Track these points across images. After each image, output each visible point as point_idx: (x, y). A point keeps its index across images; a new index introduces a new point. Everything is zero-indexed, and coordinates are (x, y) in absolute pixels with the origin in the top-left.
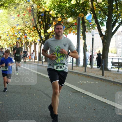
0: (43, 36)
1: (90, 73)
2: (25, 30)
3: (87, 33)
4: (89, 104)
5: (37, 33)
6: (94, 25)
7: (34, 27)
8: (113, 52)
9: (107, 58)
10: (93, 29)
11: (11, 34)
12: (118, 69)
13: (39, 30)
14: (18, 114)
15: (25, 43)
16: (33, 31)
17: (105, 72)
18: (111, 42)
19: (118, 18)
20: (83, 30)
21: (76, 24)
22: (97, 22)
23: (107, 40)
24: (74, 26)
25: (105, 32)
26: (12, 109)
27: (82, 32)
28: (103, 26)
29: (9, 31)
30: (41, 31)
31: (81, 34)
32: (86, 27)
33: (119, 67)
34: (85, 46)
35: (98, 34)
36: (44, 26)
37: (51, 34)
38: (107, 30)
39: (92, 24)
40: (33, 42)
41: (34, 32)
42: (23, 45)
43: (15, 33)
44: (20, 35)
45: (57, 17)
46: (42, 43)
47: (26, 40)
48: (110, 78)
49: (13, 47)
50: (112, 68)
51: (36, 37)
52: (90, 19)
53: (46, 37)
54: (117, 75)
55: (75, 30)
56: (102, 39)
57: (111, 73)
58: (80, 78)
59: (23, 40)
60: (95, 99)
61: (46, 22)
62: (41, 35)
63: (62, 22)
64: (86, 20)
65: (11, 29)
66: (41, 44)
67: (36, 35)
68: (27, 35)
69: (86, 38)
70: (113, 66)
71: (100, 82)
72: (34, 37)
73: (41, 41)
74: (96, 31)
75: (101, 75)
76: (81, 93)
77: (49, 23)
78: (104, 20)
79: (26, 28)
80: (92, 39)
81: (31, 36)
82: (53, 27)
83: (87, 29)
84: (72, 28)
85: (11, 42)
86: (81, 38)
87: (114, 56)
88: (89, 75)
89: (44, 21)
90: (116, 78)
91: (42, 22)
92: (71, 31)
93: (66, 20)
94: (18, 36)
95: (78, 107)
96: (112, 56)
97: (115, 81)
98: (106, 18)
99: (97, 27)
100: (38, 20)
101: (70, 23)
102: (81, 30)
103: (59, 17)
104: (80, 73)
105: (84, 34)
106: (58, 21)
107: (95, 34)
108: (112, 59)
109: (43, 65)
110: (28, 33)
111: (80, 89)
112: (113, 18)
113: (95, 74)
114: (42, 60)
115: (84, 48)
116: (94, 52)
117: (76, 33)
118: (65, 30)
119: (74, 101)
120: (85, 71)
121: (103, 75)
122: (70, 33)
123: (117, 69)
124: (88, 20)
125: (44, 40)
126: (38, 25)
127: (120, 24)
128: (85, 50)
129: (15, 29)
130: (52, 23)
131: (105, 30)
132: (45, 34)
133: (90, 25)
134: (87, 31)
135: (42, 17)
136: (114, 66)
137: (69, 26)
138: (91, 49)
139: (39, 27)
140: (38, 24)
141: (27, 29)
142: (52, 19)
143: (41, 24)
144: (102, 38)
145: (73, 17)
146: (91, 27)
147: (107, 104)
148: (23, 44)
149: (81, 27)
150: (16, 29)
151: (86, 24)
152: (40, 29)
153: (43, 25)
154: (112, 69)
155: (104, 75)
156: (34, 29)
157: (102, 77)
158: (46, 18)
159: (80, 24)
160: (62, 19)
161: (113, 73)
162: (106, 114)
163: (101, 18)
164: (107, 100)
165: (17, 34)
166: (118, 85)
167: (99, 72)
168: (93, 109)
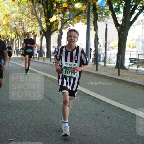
0: (44, 26)
1: (103, 72)
2: (22, 18)
3: (99, 22)
4: (102, 111)
5: (37, 22)
6: (107, 12)
7: (33, 15)
8: (131, 46)
9: (124, 54)
10: (107, 17)
11: (5, 23)
12: (138, 67)
13: (39, 19)
14: (14, 123)
15: (22, 35)
16: (32, 20)
17: (121, 70)
18: (128, 34)
19: (137, 4)
20: (94, 18)
21: (85, 11)
22: (111, 8)
23: (123, 31)
24: (83, 14)
25: (121, 22)
26: (6, 117)
27: (93, 21)
28: (119, 14)
29: (2, 20)
30: (42, 19)
31: (92, 24)
32: (98, 15)
33: (139, 65)
34: (97, 39)
35: (113, 23)
36: (46, 14)
37: (55, 23)
38: (124, 18)
39: (106, 11)
40: (32, 34)
41: (33, 22)
42: (20, 37)
43: (9, 22)
44: (15, 24)
45: (62, 3)
46: (43, 34)
47: (23, 31)
48: (128, 78)
49: (6, 40)
50: (130, 66)
51: (36, 28)
52: (103, 5)
53: (48, 27)
54: (136, 74)
55: (85, 19)
56: (118, 30)
57: (129, 72)
58: (90, 78)
59: (19, 31)
60: (110, 104)
61: (49, 9)
62: (42, 25)
63: (69, 9)
64: (98, 7)
65: (4, 17)
66: (41, 35)
67: (35, 25)
68: (25, 25)
69: (98, 28)
70: (131, 64)
71: (115, 83)
72: (33, 28)
73: (42, 33)
74: (110, 20)
75: (117, 74)
76: (92, 97)
77: (52, 10)
78: (121, 6)
79: (23, 17)
80: (105, 30)
81: (30, 26)
82: (57, 15)
83: (99, 18)
84: (80, 16)
85: (5, 34)
86: (91, 29)
87: (132, 51)
88: (102, 74)
89: (46, 7)
90: (134, 78)
91: (43, 9)
92: (80, 19)
93: (73, 6)
94: (13, 25)
95: (88, 115)
96: (130, 51)
97: (134, 82)
98: (123, 4)
99: (111, 15)
100: (39, 6)
101: (78, 10)
102: (92, 19)
103: (64, 3)
104: (90, 71)
105: (95, 24)
106: (63, 7)
107: (110, 23)
108: (130, 54)
109: (44, 62)
110: (26, 22)
111: (91, 92)
112: (131, 4)
113: (108, 73)
114: (43, 56)
115: (95, 41)
116: (107, 46)
117: (86, 22)
118: (73, 19)
119: (83, 106)
120: (97, 70)
121: (119, 74)
122: (78, 22)
123: (136, 67)
124: (101, 6)
125: (46, 31)
126: (38, 13)
127: (140, 11)
128: (97, 44)
129: (9, 18)
130: (55, 10)
131: (122, 19)
132: (47, 24)
133: (103, 12)
134: (99, 19)
135: (43, 3)
136: (133, 64)
137: (77, 14)
138: (104, 42)
139: (39, 15)
140: (39, 11)
141: (25, 17)
142: (55, 5)
143: (42, 11)
144: (118, 28)
145: (82, 2)
146: (104, 15)
147: (123, 110)
148: (20, 35)
149: (92, 16)
150: (11, 16)
151: (98, 11)
152: (41, 17)
153: (45, 12)
154: (130, 68)
155: (121, 75)
156: (33, 18)
157: (118, 77)
158: (48, 3)
159: (91, 11)
160: (68, 5)
161: (132, 72)
162: (123, 123)
163: (116, 4)
164: (123, 105)
165: (12, 24)
166: (138, 87)
167: (114, 70)
168: (107, 117)
